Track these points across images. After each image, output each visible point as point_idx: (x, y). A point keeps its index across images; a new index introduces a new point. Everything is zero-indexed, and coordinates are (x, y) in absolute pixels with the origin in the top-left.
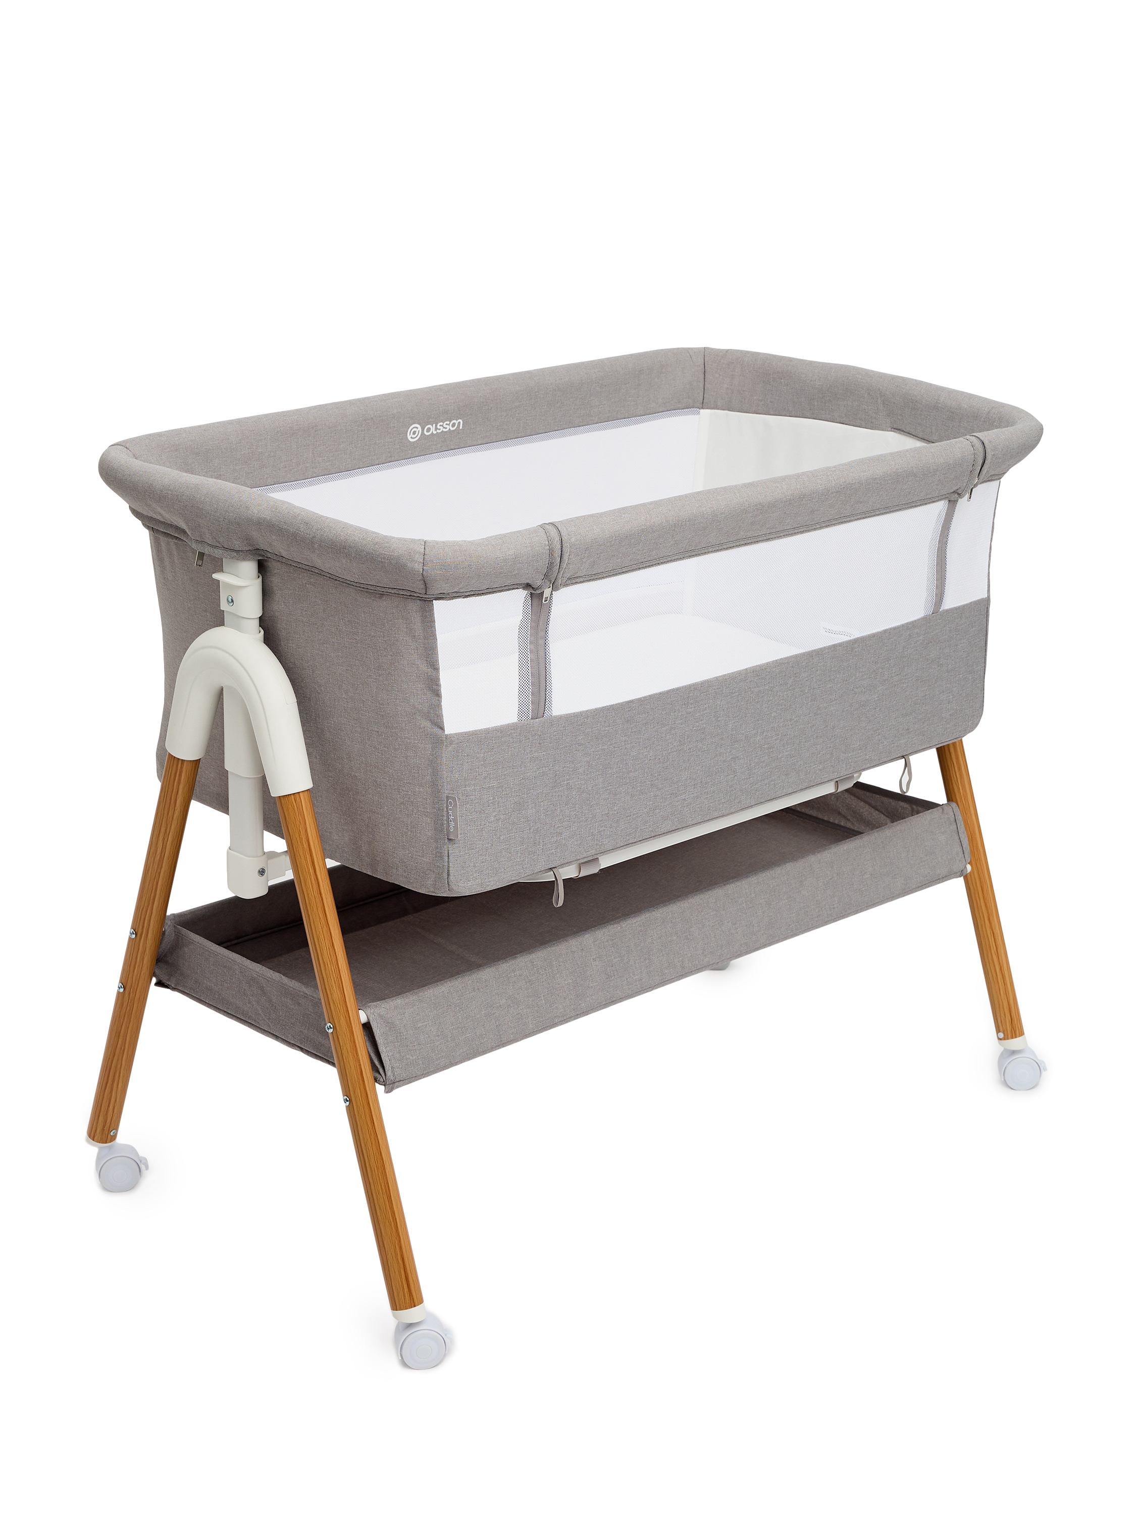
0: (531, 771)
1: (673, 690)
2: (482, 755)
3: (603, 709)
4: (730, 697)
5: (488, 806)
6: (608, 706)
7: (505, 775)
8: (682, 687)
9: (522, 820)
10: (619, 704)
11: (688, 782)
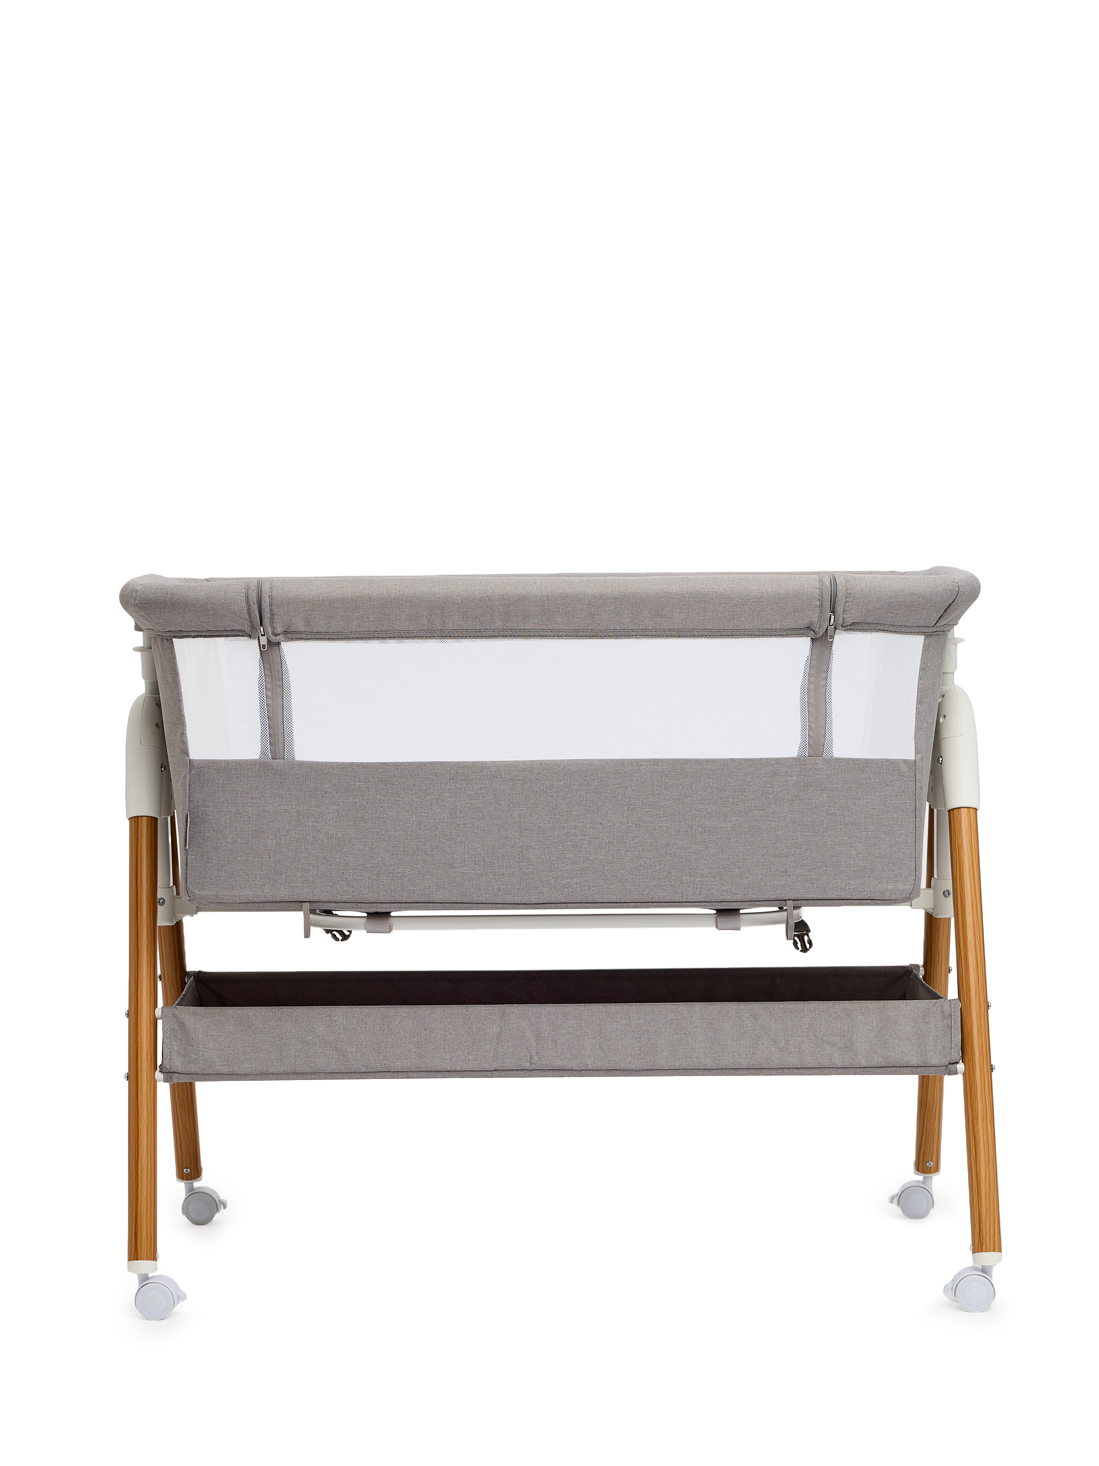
0: (272, 805)
1: (437, 763)
2: (221, 782)
3: (352, 765)
4: (511, 783)
5: (226, 828)
6: (357, 763)
7: (243, 803)
8: (449, 762)
9: (261, 847)
10: (370, 763)
11: (467, 857)
